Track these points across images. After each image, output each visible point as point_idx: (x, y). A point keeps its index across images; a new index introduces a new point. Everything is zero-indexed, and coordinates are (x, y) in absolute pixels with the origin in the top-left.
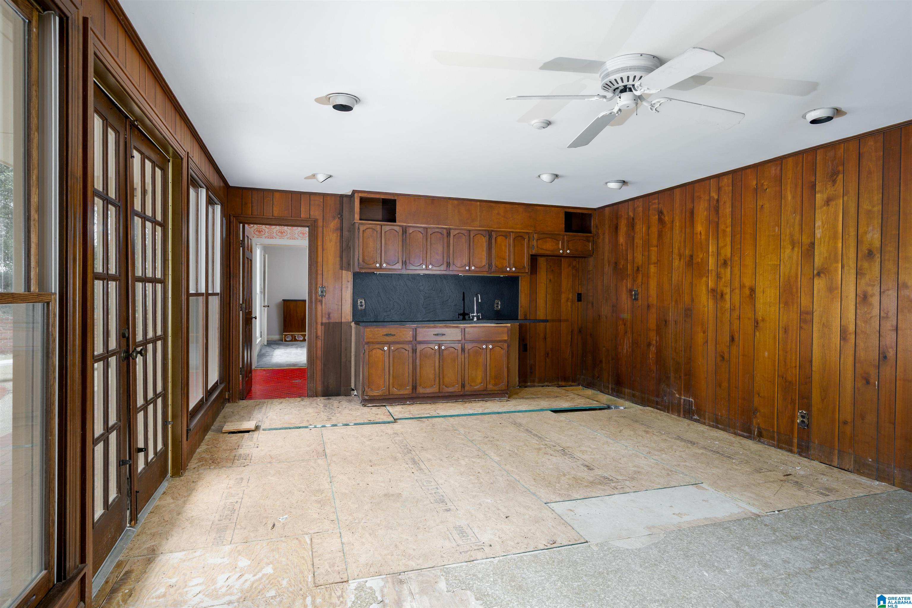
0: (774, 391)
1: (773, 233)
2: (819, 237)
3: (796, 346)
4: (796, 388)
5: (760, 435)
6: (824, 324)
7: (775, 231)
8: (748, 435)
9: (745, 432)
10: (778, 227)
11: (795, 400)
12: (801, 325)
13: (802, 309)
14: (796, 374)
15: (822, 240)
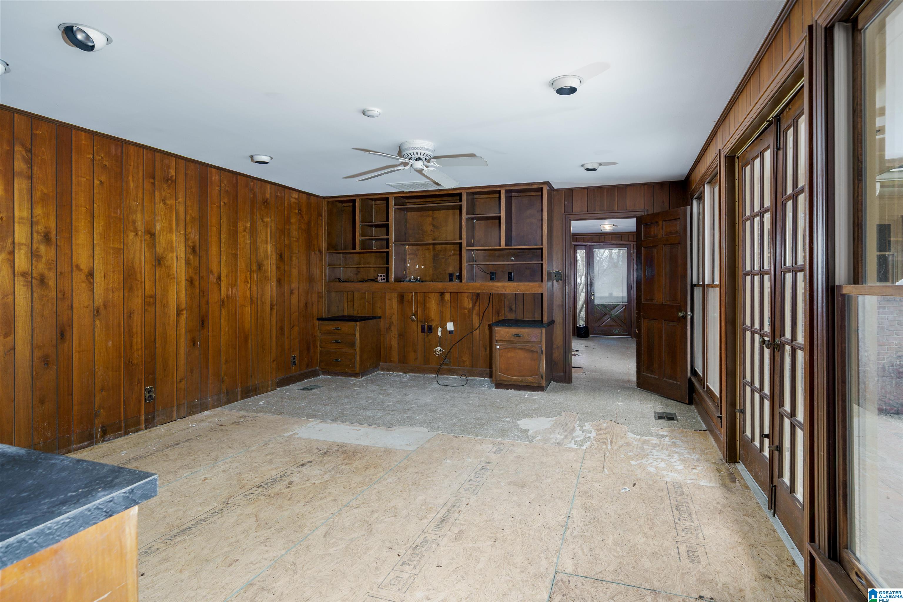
0: (120, 379)
1: (115, 215)
2: (159, 229)
3: (142, 328)
4: (142, 368)
5: (105, 433)
6: (164, 304)
7: (116, 213)
8: (88, 442)
9: (83, 442)
10: (120, 210)
11: (142, 379)
12: (146, 308)
13: (146, 293)
14: (142, 356)
15: (161, 232)
